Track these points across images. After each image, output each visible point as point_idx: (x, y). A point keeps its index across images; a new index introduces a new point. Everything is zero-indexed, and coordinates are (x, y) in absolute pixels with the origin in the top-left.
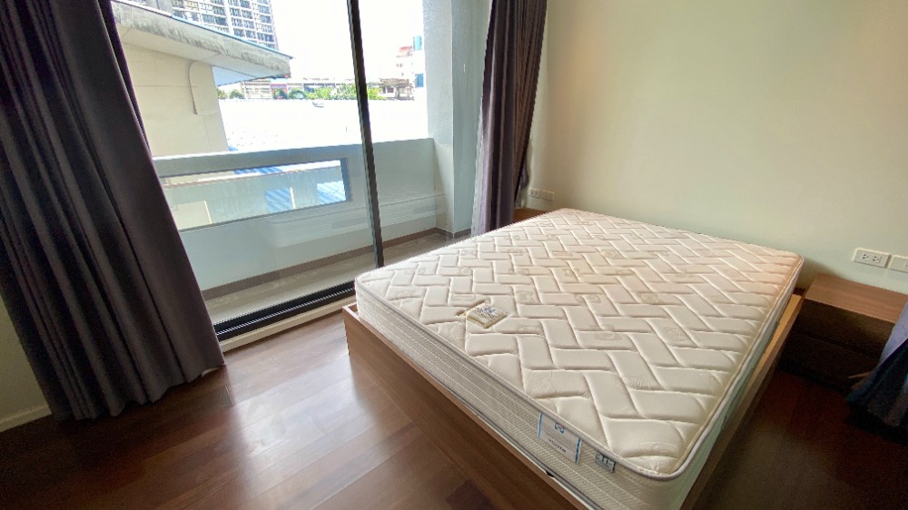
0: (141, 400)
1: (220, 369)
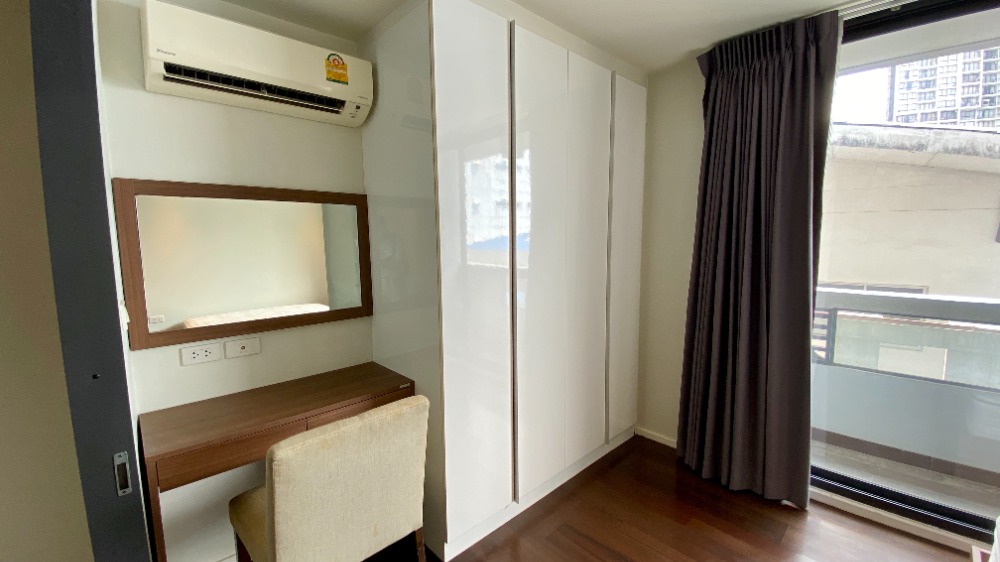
0: (724, 481)
1: (799, 511)
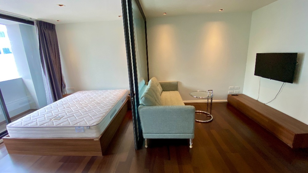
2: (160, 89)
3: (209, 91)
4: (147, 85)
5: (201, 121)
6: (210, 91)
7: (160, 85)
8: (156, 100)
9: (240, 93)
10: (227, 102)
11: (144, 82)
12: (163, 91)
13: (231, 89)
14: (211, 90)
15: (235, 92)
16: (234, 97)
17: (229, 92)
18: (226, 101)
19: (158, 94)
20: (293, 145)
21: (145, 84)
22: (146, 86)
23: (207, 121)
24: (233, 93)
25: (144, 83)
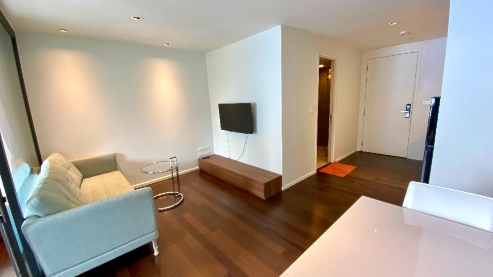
2: (75, 174)
3: (171, 158)
4: (39, 172)
5: (168, 208)
6: (173, 159)
7: (74, 168)
8: (68, 199)
9: (212, 154)
10: (198, 170)
11: (27, 168)
12: (84, 177)
13: (200, 151)
14: (174, 157)
15: (206, 153)
16: (206, 160)
17: (199, 155)
18: (197, 168)
19: (73, 186)
20: (265, 195)
21: (32, 172)
22: (36, 175)
23: (176, 204)
24: (204, 155)
25: (29, 170)
